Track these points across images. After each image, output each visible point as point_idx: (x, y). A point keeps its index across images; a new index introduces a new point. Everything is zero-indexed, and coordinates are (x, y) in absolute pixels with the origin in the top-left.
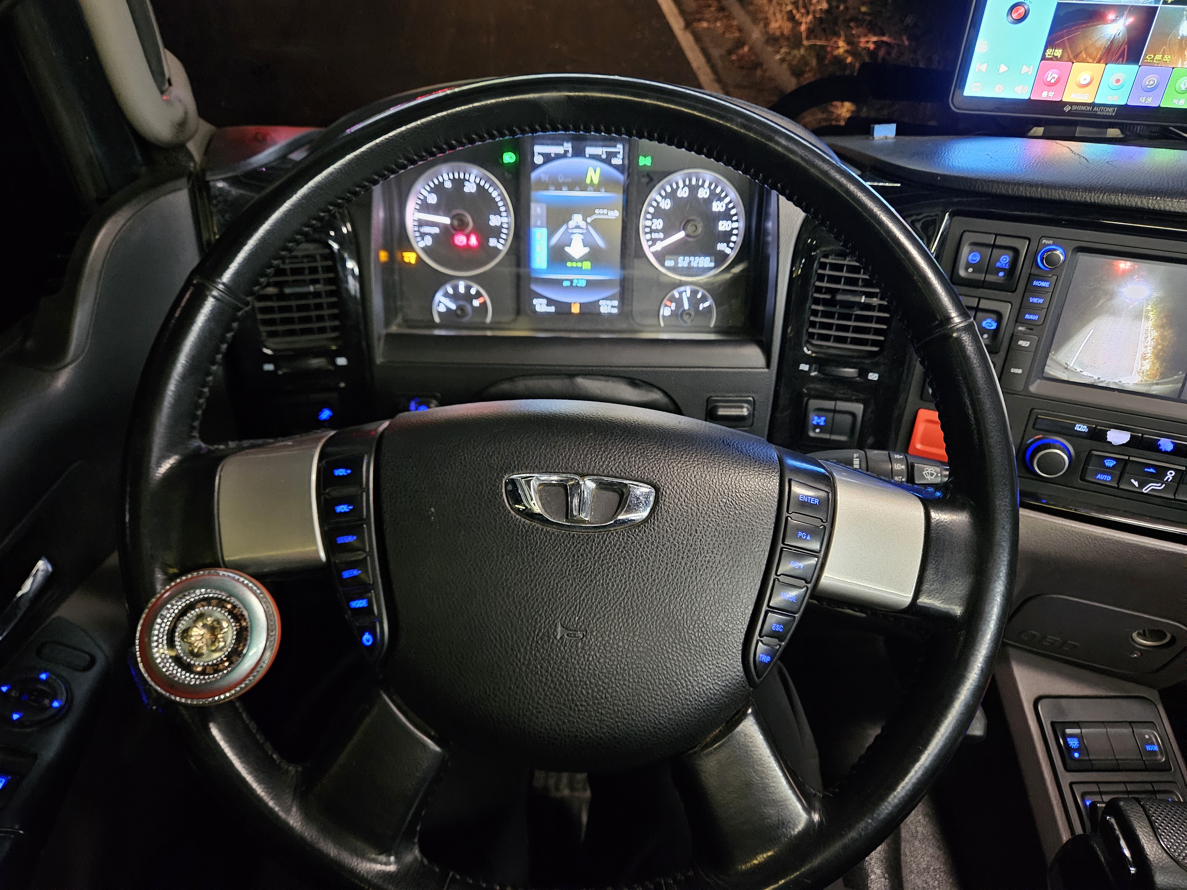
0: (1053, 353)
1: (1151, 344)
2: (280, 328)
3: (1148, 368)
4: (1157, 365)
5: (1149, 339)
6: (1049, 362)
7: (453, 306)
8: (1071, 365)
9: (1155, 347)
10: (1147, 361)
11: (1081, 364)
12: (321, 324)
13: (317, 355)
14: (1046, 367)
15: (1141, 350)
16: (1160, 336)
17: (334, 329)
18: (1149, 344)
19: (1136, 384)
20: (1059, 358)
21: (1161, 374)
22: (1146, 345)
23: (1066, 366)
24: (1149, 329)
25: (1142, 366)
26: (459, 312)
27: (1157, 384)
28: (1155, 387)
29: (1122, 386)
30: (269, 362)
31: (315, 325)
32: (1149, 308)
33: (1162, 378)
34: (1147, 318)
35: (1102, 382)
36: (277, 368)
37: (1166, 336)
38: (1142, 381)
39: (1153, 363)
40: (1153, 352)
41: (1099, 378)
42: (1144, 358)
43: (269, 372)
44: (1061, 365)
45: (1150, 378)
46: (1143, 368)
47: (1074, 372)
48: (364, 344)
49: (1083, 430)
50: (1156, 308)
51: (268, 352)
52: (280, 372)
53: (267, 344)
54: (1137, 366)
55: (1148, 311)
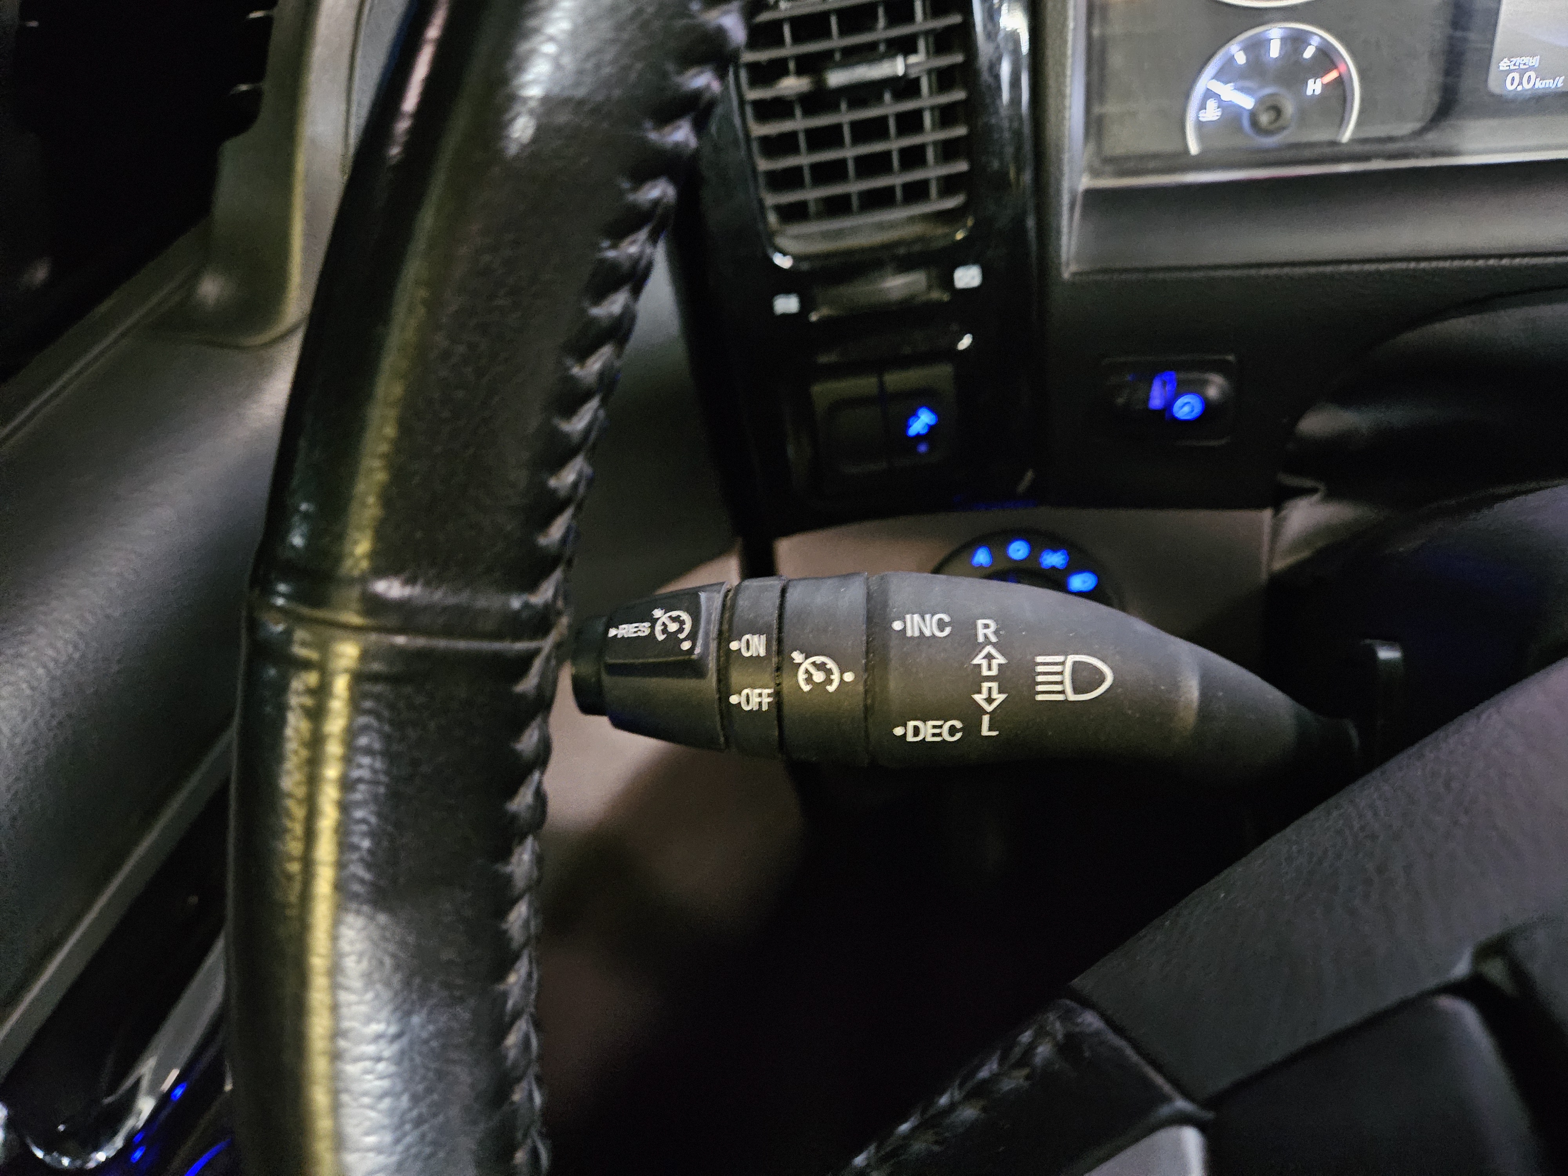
2: (811, 195)
7: (1247, 102)
12: (917, 175)
13: (905, 264)
17: (949, 186)
26: (1265, 119)
30: (787, 291)
31: (897, 180)
36: (806, 306)
43: (786, 316)
48: (1031, 223)
51: (783, 262)
52: (814, 317)
53: (781, 241)
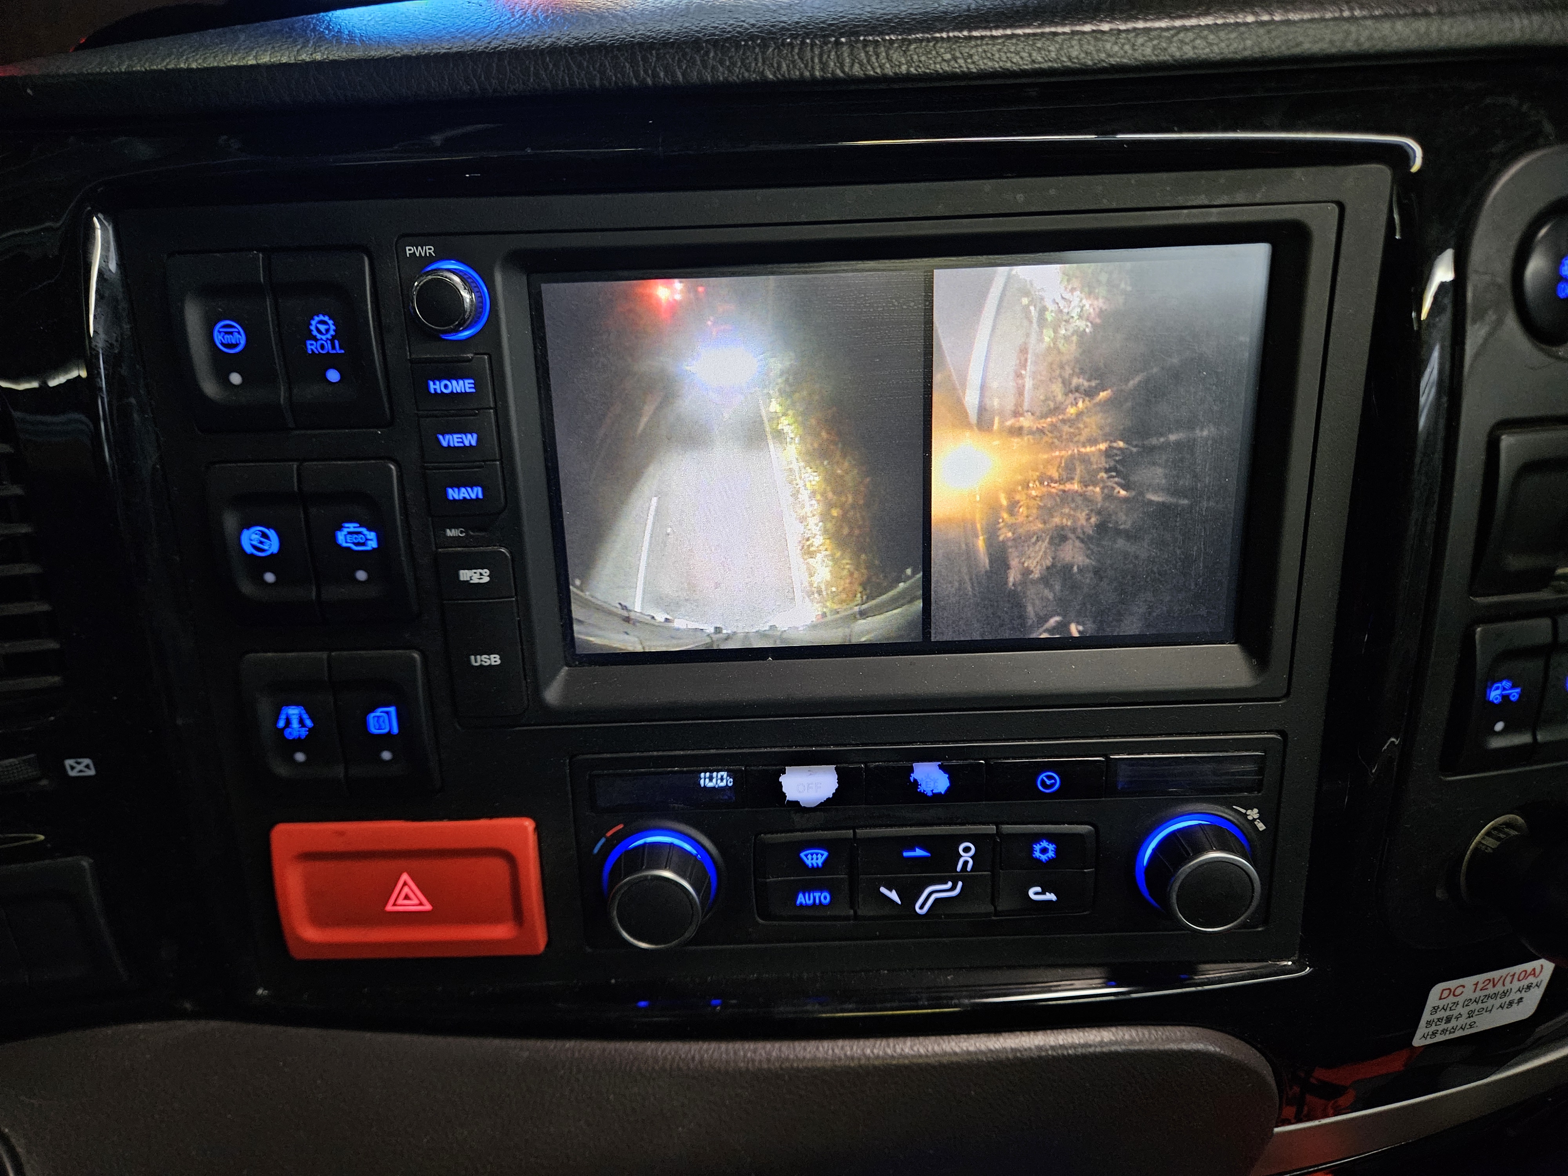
0: (578, 582)
1: (812, 508)
3: (828, 577)
4: (847, 563)
5: (804, 495)
6: (577, 612)
8: (638, 608)
9: (825, 517)
10: (819, 556)
11: (659, 601)
14: (576, 627)
15: (794, 532)
16: (827, 480)
18: (808, 510)
19: (814, 626)
20: (598, 595)
21: (864, 585)
22: (802, 513)
23: (625, 614)
24: (795, 466)
25: (811, 575)
27: (863, 614)
28: (862, 624)
29: (780, 637)
32: (775, 407)
33: (870, 597)
34: (779, 435)
35: (728, 638)
37: (841, 477)
38: (824, 615)
39: (835, 561)
40: (826, 531)
41: (718, 630)
42: (809, 553)
44: (610, 613)
45: (842, 602)
46: (816, 580)
47: (649, 624)
49: (723, 784)
50: (793, 403)
54: (799, 576)
55: (774, 418)
